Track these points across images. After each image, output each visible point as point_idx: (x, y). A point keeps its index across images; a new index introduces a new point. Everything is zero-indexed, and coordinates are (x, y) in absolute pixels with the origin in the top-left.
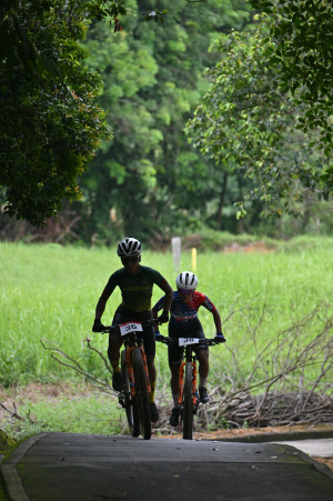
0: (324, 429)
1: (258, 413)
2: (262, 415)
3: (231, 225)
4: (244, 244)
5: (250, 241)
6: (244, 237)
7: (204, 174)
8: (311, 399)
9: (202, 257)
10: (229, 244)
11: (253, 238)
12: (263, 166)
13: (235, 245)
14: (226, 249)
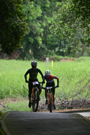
2: (71, 105)
4: (66, 59)
10: (62, 59)
12: (71, 38)
13: (63, 60)
14: (61, 60)
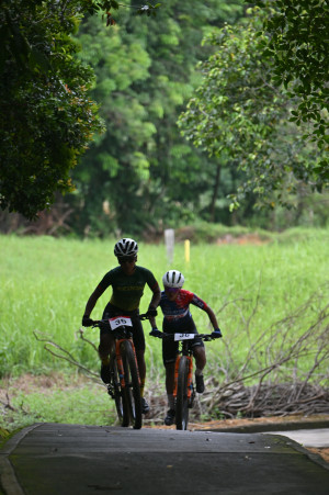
0: (317, 419)
1: (251, 404)
2: (255, 405)
3: (224, 217)
4: (237, 236)
5: (243, 233)
6: (238, 229)
7: (197, 167)
8: (304, 390)
9: (196, 249)
10: (222, 236)
11: (246, 230)
12: (256, 159)
13: (228, 237)
14: (219, 240)
